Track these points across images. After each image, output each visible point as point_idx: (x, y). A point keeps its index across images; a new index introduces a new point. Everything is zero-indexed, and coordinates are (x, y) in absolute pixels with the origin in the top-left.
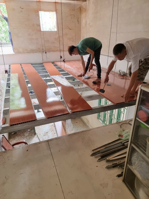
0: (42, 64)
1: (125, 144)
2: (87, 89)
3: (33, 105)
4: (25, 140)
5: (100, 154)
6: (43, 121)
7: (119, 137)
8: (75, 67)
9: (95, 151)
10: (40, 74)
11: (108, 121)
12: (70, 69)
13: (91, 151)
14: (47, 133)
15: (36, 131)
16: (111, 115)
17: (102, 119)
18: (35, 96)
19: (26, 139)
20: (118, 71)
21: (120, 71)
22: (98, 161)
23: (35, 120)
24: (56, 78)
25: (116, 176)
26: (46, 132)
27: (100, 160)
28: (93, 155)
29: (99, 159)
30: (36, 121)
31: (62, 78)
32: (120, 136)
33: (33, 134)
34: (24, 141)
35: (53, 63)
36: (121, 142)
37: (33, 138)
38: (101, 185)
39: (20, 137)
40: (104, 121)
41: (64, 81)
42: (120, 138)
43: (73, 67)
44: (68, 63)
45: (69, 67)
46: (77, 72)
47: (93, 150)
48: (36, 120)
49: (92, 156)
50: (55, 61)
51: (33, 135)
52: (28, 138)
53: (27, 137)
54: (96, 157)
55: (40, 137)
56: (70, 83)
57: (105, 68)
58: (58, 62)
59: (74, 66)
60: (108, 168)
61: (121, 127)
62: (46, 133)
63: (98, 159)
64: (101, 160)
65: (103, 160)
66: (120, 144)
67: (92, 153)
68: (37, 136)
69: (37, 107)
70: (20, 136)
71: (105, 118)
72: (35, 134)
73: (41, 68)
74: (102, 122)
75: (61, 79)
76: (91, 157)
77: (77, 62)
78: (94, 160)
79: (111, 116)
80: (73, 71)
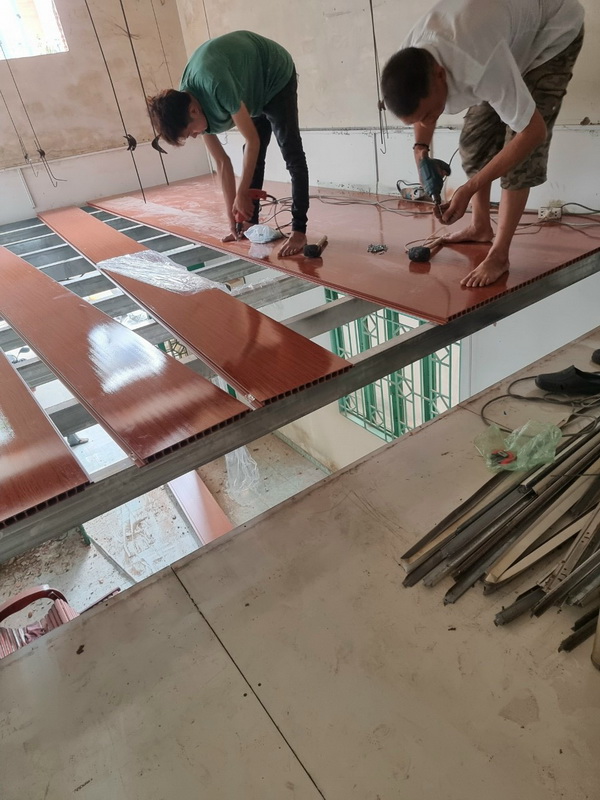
0: (36, 220)
1: (536, 488)
2: (287, 285)
3: (47, 414)
4: (49, 583)
5: (444, 563)
6: (125, 484)
7: (498, 467)
8: (197, 208)
9: (415, 559)
10: (38, 268)
11: (387, 412)
12: (179, 220)
13: (399, 561)
14: (139, 523)
15: (86, 531)
16: (396, 384)
17: (361, 411)
18: (45, 369)
19: (49, 577)
20: (392, 189)
21: (402, 186)
22: (448, 598)
23: (80, 488)
24: (121, 266)
25: (559, 650)
26: (136, 524)
27: (453, 595)
28: (411, 580)
29: (450, 591)
30: (86, 489)
31: (154, 259)
32: (497, 457)
33: (78, 544)
34: (46, 588)
35: (89, 207)
36: (517, 486)
37: (83, 560)
38: (505, 714)
39: (18, 575)
40: (369, 417)
41: (170, 271)
42: (505, 467)
43: (188, 207)
44: (159, 198)
45: (169, 210)
46: (215, 225)
47: (407, 556)
48: (88, 484)
49: (412, 585)
50: (94, 199)
51: (78, 549)
52: (57, 568)
53: (52, 567)
54: (431, 586)
55: (113, 550)
56: (199, 277)
57: (331, 186)
58: (111, 202)
59: (193, 205)
60: (507, 619)
61: (483, 418)
62: (135, 528)
63: (443, 590)
64: (459, 591)
65: (467, 589)
66: (516, 497)
67: (406, 568)
68: (99, 549)
69: (71, 421)
70: (18, 570)
71: (373, 402)
72: (86, 542)
73: (37, 239)
74: (362, 423)
75: (151, 268)
76: (409, 589)
77: (199, 185)
78: (427, 600)
79: (397, 388)
80: (197, 224)
